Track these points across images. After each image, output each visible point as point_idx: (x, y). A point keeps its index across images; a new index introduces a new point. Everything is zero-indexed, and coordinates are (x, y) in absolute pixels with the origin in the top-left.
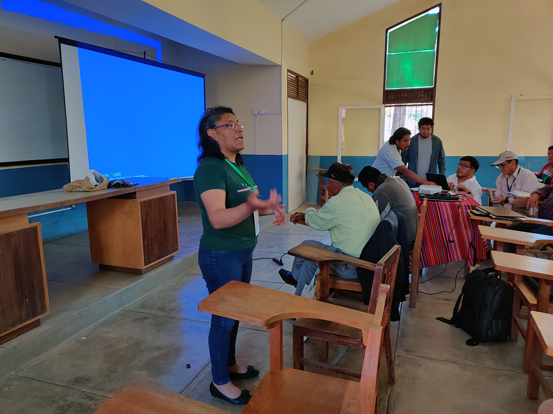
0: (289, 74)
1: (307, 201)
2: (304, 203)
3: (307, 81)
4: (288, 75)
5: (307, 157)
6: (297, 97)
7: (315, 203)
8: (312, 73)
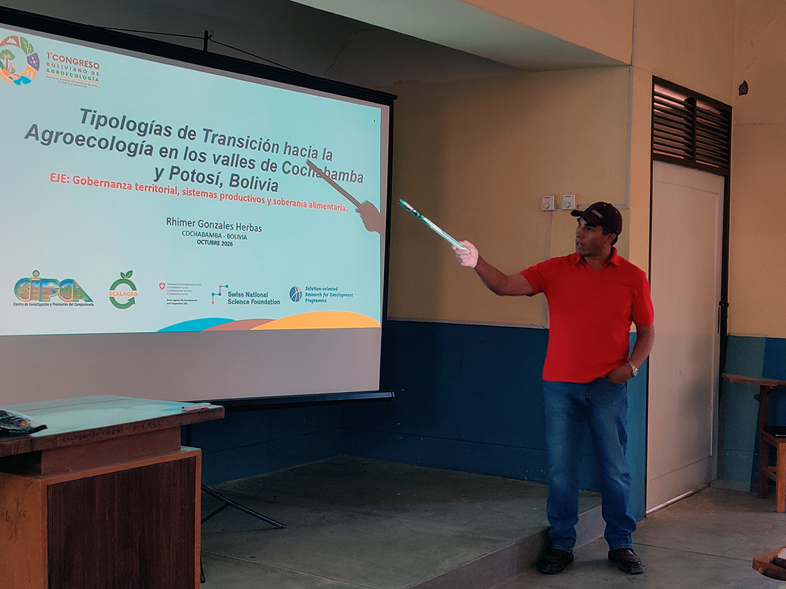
0: (658, 89)
1: (719, 478)
2: (709, 485)
3: (726, 111)
4: (654, 94)
5: (725, 339)
6: (689, 161)
7: (744, 485)
8: (744, 89)
